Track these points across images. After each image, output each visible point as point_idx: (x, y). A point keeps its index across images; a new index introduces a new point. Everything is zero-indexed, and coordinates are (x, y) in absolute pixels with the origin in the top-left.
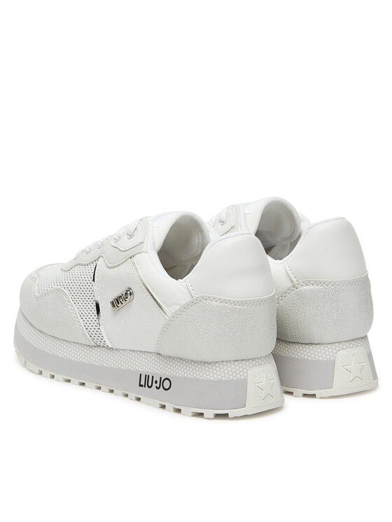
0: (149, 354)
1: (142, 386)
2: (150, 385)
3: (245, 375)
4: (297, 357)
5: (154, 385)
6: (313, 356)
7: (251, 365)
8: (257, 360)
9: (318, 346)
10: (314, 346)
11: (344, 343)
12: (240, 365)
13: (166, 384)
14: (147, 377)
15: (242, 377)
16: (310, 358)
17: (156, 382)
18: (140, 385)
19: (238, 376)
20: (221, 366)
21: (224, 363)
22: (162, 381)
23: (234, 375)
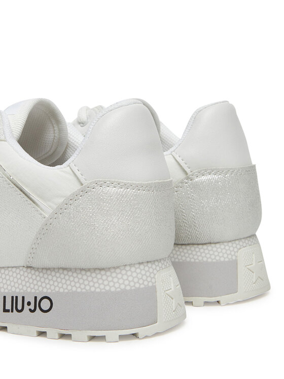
0: (14, 270)
1: (8, 311)
2: (20, 308)
3: (153, 280)
4: (193, 260)
5: (26, 307)
6: (213, 257)
7: (158, 268)
8: (162, 262)
9: (218, 245)
10: (213, 245)
11: (243, 240)
12: (147, 268)
13: (45, 304)
14: (14, 299)
15: (150, 284)
16: (210, 260)
17: (29, 304)
18: (5, 310)
19: (146, 283)
20: (124, 272)
21: (128, 268)
22: (37, 303)
23: (141, 281)
